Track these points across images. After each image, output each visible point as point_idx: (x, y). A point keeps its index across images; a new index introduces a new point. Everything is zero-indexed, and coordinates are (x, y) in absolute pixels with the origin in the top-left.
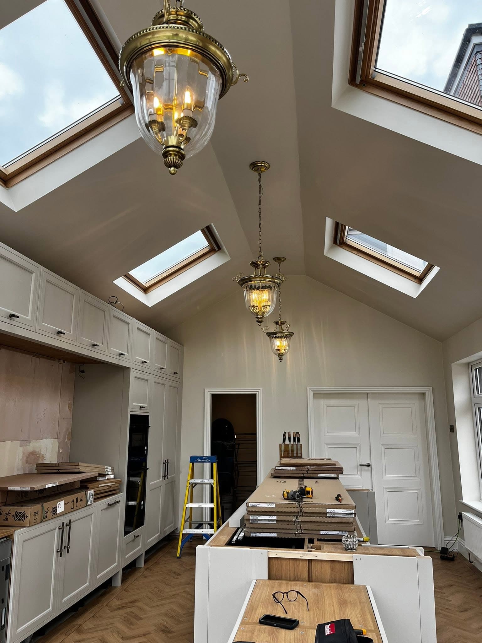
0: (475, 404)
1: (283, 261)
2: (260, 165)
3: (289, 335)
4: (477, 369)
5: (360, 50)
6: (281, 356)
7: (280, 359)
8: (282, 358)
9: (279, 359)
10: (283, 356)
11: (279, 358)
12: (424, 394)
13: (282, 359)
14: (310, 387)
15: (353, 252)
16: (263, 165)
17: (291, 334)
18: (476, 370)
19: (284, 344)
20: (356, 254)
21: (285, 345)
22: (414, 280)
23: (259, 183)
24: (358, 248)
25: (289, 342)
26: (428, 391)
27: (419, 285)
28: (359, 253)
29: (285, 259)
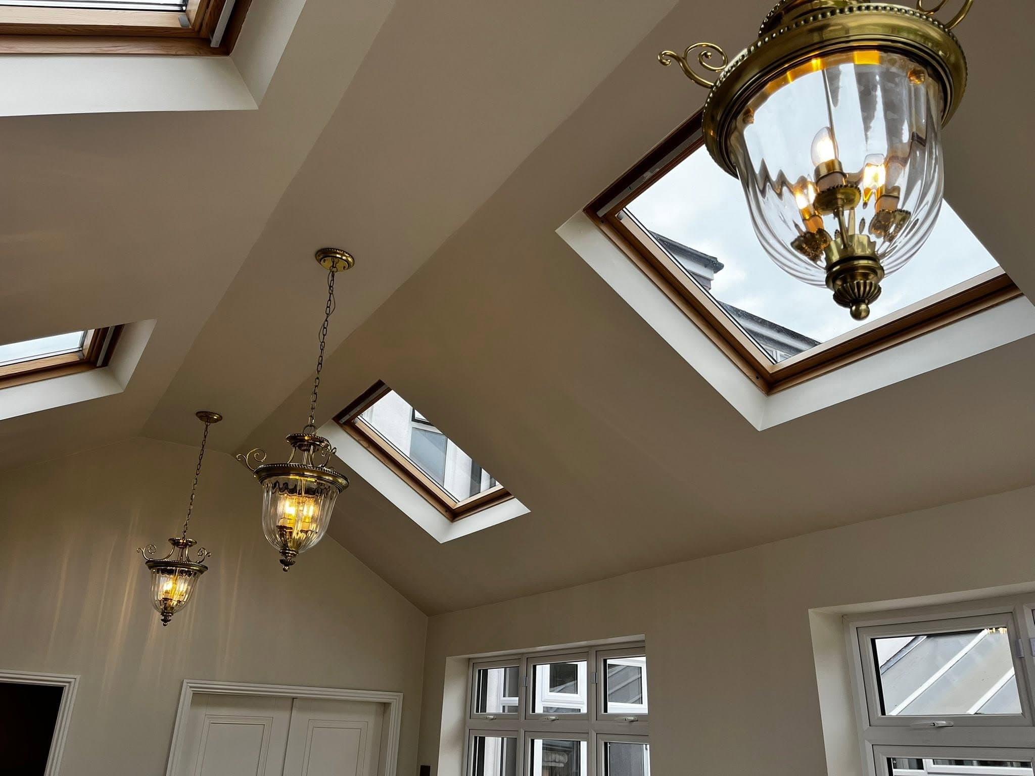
0: (471, 731)
1: (216, 421)
2: (340, 256)
3: (198, 570)
4: (481, 670)
5: (645, 175)
6: (169, 613)
7: (165, 621)
8: (170, 618)
9: (162, 620)
10: (173, 615)
11: (163, 618)
12: (385, 706)
13: (170, 620)
14: (189, 681)
15: (361, 442)
16: (344, 258)
17: (202, 568)
18: (479, 671)
19: (179, 588)
20: (365, 448)
21: (181, 590)
22: (444, 513)
23: (330, 288)
24: (372, 438)
25: (192, 584)
26: (396, 700)
27: (450, 522)
28: (371, 447)
29: (220, 418)
